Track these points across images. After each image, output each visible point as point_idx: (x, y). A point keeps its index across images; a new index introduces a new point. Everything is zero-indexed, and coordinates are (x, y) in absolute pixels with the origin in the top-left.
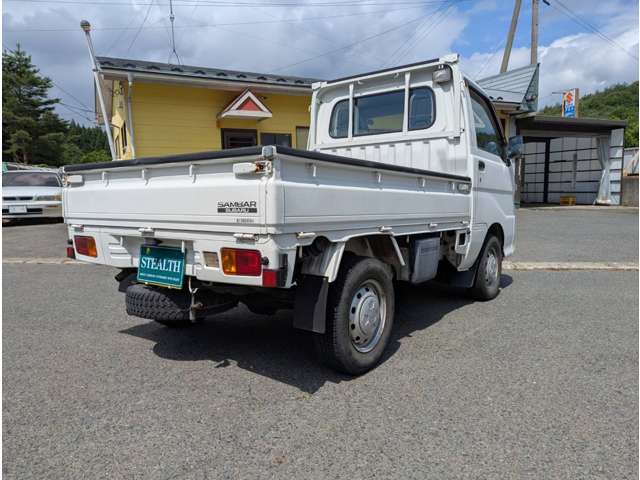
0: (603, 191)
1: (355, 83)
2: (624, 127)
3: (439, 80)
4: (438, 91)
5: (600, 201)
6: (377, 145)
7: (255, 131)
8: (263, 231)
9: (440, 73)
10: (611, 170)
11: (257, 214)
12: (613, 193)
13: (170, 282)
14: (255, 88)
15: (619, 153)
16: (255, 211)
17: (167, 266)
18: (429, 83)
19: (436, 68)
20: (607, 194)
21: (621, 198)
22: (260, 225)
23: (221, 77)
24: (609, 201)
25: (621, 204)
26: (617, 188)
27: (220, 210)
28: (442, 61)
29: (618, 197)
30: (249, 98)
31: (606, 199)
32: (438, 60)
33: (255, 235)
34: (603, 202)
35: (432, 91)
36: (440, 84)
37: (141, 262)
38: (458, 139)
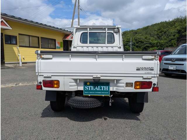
1: (90, 28)
3: (115, 31)
4: (115, 34)
6: (97, 47)
7: (2, 34)
8: (153, 76)
9: (116, 30)
11: (154, 71)
13: (103, 94)
14: (6, 18)
16: (153, 70)
17: (101, 88)
18: (112, 32)
19: (115, 28)
22: (154, 74)
27: (137, 70)
28: (117, 27)
30: (2, 21)
32: (116, 26)
33: (152, 77)
35: (113, 34)
36: (116, 32)
37: (85, 88)
38: (120, 47)
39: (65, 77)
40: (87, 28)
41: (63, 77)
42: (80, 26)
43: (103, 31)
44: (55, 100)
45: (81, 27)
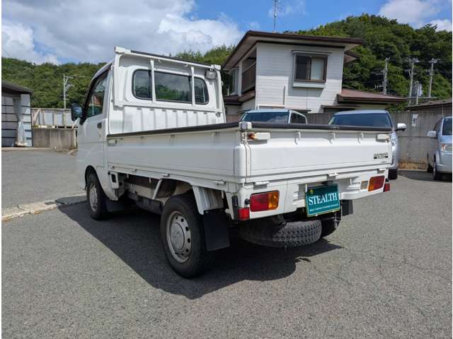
0: (20, 138)
1: (155, 61)
2: (30, 93)
3: (209, 77)
5: (19, 144)
6: (175, 110)
9: (211, 73)
10: (24, 123)
12: (28, 138)
15: (28, 111)
16: (387, 157)
17: (329, 198)
18: (203, 77)
20: (24, 139)
21: (33, 141)
22: (389, 163)
24: (26, 144)
25: (33, 146)
26: (29, 135)
28: (212, 67)
29: (30, 141)
31: (23, 142)
33: (385, 168)
34: (22, 145)
35: (205, 83)
36: (210, 80)
37: (308, 202)
38: (219, 113)
39: (290, 182)
40: (149, 59)
41: (285, 182)
42: (132, 52)
43: (184, 72)
44: (229, 245)
45: (133, 54)
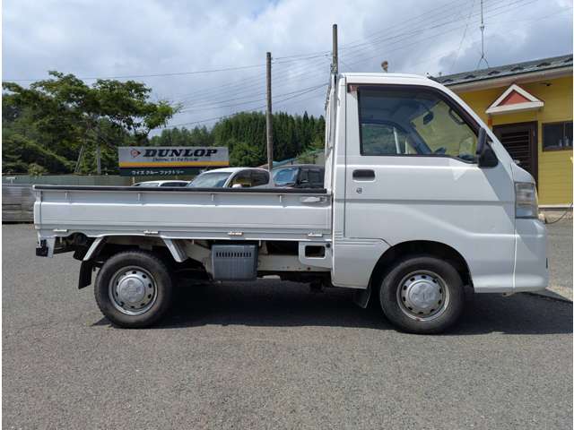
7: (535, 123)
23: (493, 75)
30: (514, 91)
